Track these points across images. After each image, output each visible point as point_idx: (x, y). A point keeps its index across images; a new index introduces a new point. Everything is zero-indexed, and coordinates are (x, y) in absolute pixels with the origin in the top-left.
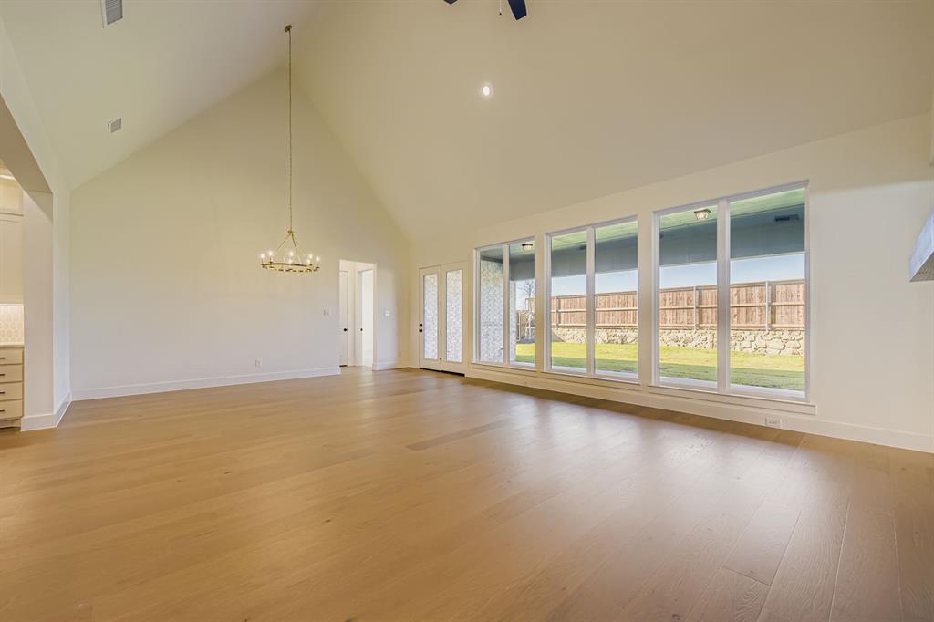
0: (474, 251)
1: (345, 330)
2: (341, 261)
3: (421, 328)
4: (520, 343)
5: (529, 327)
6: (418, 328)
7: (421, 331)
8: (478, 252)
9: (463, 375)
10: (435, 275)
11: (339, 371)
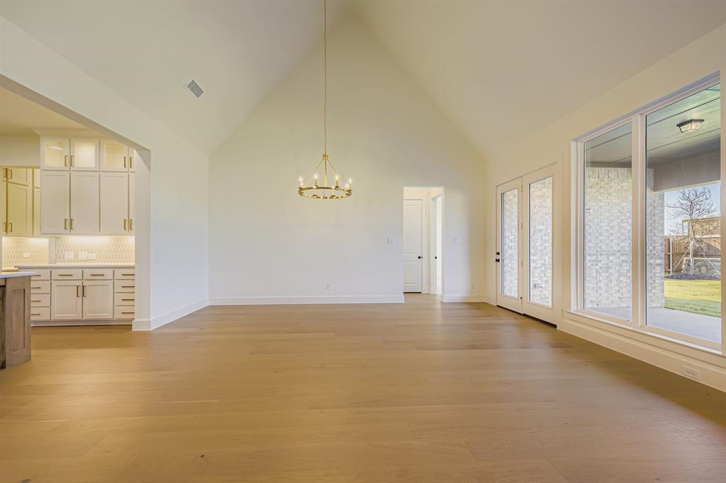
0: (573, 144)
1: (419, 258)
2: (405, 188)
3: (499, 257)
4: (672, 277)
5: (690, 257)
6: (495, 257)
7: (498, 260)
8: (580, 145)
9: (555, 326)
10: (516, 192)
11: (401, 299)
